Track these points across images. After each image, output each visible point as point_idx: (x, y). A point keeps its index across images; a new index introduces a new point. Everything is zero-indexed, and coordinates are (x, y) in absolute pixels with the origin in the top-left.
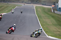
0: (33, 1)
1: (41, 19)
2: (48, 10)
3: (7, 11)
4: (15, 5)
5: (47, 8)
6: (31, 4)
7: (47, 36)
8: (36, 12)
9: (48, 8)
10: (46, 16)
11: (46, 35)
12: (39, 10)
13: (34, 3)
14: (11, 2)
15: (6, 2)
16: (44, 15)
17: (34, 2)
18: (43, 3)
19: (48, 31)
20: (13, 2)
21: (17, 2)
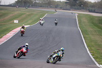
0: (74, 5)
1: (87, 36)
2: (99, 20)
3: (30, 21)
4: (44, 11)
5: (97, 17)
6: (70, 10)
7: (98, 65)
8: (79, 23)
9: (99, 17)
10: (95, 31)
11: (96, 63)
12: (84, 20)
13: (75, 9)
14: (36, 6)
15: (29, 7)
16: (92, 29)
17: (76, 7)
18: (91, 9)
19: (99, 56)
20: (41, 6)
21: (48, 7)
